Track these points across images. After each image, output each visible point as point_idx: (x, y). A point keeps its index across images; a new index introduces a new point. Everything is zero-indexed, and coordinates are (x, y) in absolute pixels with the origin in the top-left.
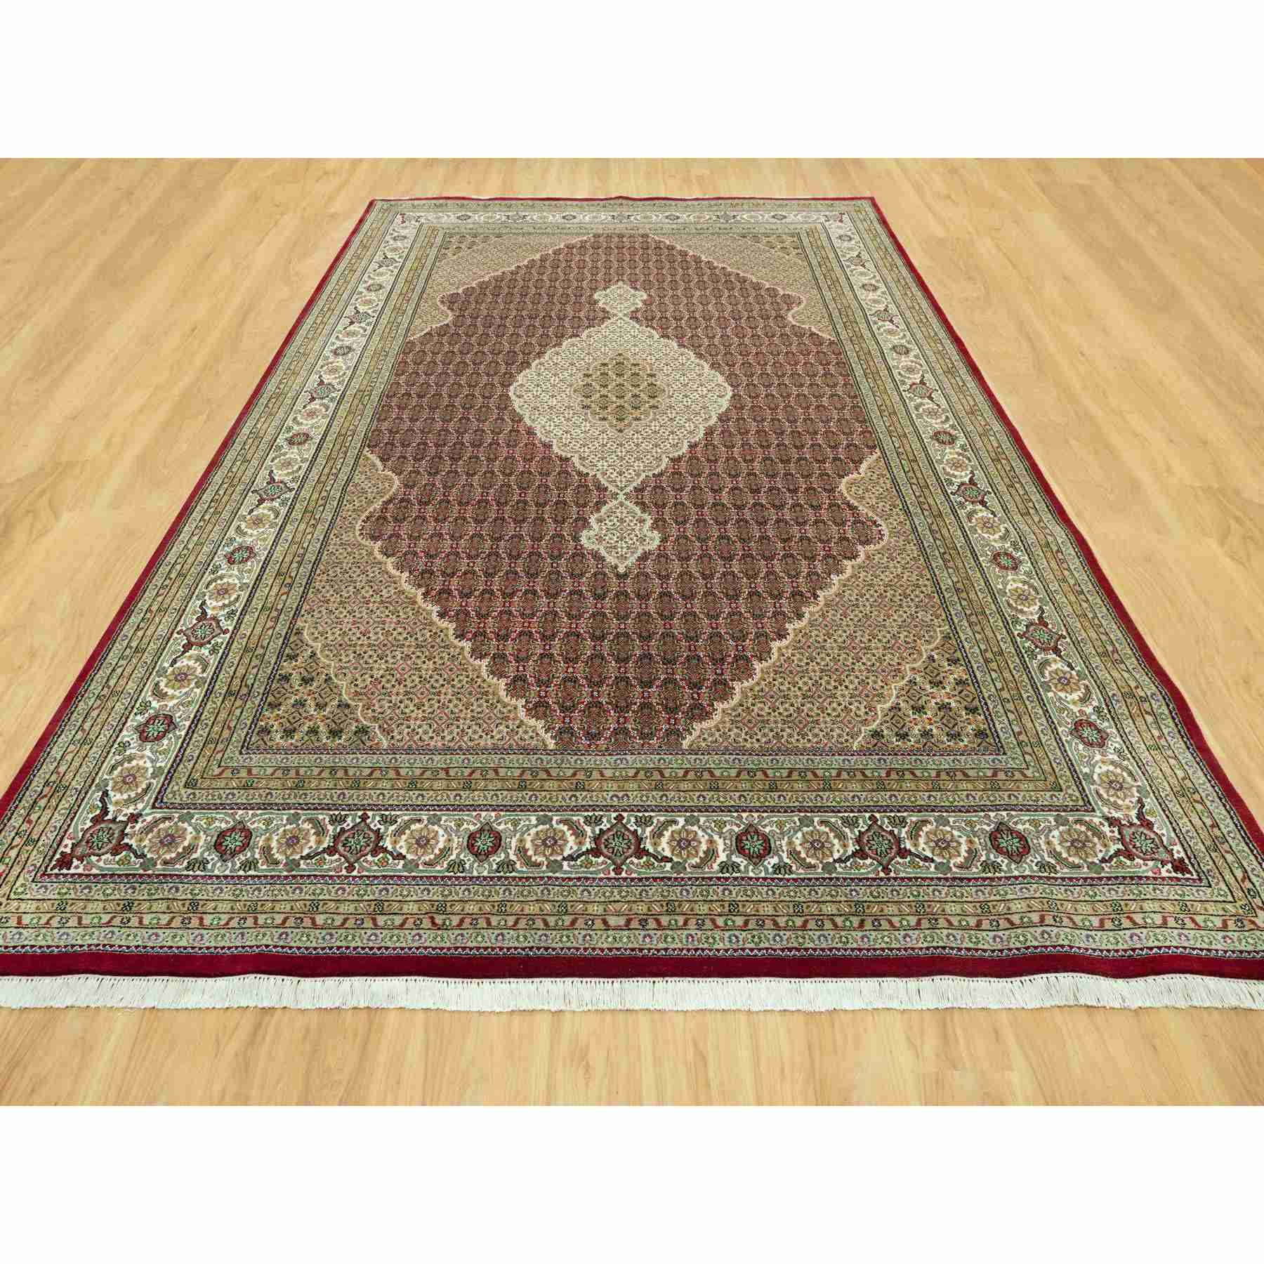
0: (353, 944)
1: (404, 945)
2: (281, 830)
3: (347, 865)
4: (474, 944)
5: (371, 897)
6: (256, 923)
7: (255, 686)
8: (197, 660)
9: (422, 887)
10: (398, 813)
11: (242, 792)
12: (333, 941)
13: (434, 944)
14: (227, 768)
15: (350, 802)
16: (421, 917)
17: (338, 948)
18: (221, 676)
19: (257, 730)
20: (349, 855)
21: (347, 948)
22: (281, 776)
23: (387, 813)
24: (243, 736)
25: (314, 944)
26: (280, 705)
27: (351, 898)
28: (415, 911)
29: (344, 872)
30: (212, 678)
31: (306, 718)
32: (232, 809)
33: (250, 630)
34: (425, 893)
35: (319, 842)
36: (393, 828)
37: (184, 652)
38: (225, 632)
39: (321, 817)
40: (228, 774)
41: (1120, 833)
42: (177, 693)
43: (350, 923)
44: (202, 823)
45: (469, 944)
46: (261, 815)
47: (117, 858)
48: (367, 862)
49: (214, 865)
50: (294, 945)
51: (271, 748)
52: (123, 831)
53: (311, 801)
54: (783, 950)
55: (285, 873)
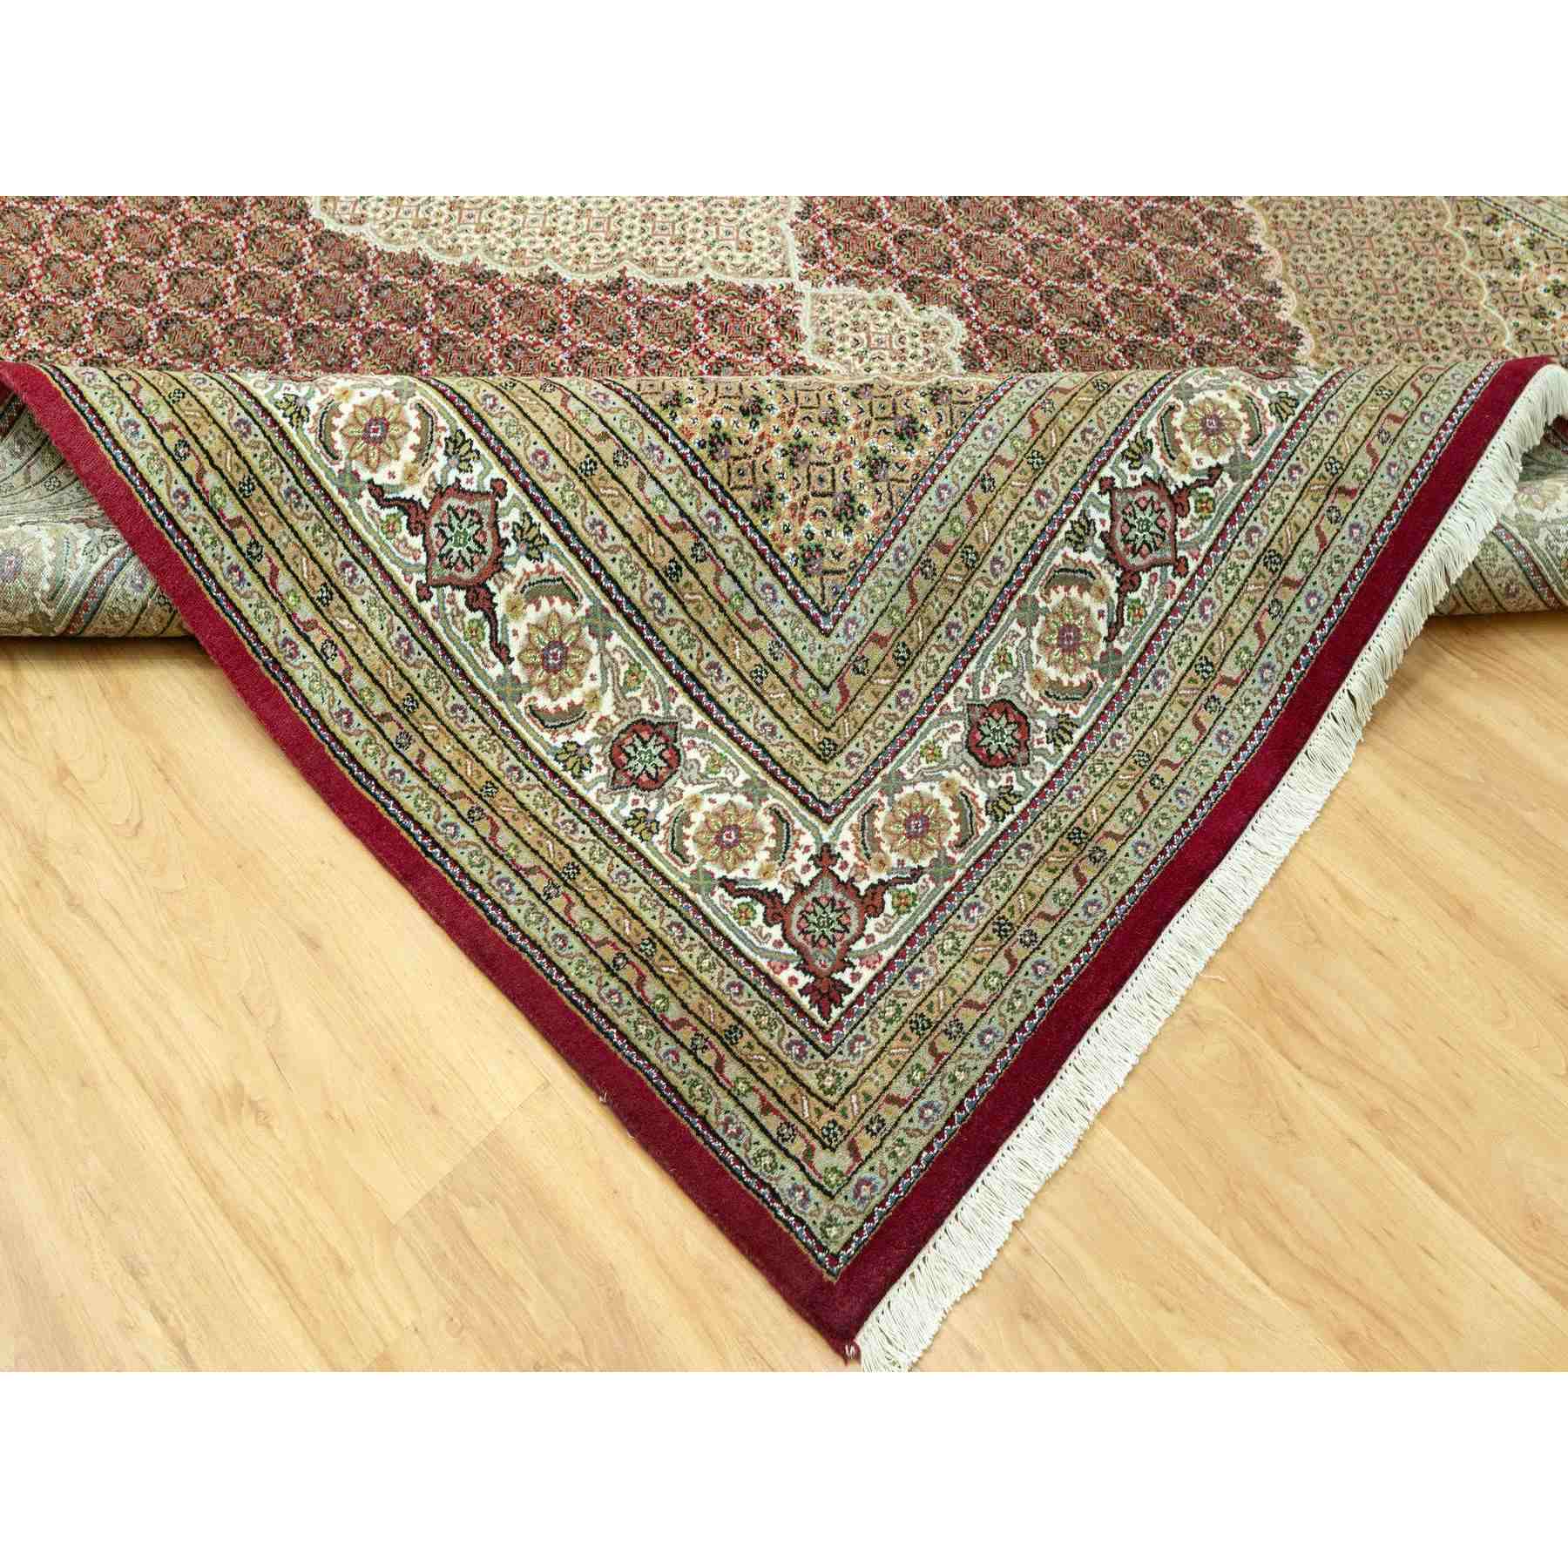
0: (1304, 639)
1: (1355, 559)
2: (1034, 645)
3: (1170, 569)
4: (1417, 457)
5: (1249, 563)
6: (1173, 766)
7: (691, 510)
8: (533, 599)
9: (1285, 473)
10: (1137, 428)
11: (910, 675)
12: (1278, 666)
13: (1381, 513)
14: (840, 676)
15: (1064, 491)
16: (1328, 504)
17: (1296, 664)
18: (615, 569)
19: (797, 571)
20: (1157, 555)
21: (1305, 650)
22: (927, 585)
23: (1124, 445)
24: (789, 605)
25: (1266, 701)
26: (771, 488)
27: (1228, 598)
28: (1314, 508)
29: (1180, 583)
30: (607, 592)
31: (838, 460)
32: (931, 710)
33: (535, 435)
34: (1296, 474)
35: (1102, 593)
36: (1156, 453)
37: (490, 616)
38: (499, 489)
39: (1058, 560)
40: (853, 681)
42: (588, 684)
43: (1268, 624)
44: (924, 764)
45: (1412, 464)
46: (980, 666)
47: (889, 909)
48: (1186, 532)
49: (1021, 780)
50: (1249, 729)
51: (855, 566)
52: (839, 883)
53: (1017, 557)
55: (1117, 683)
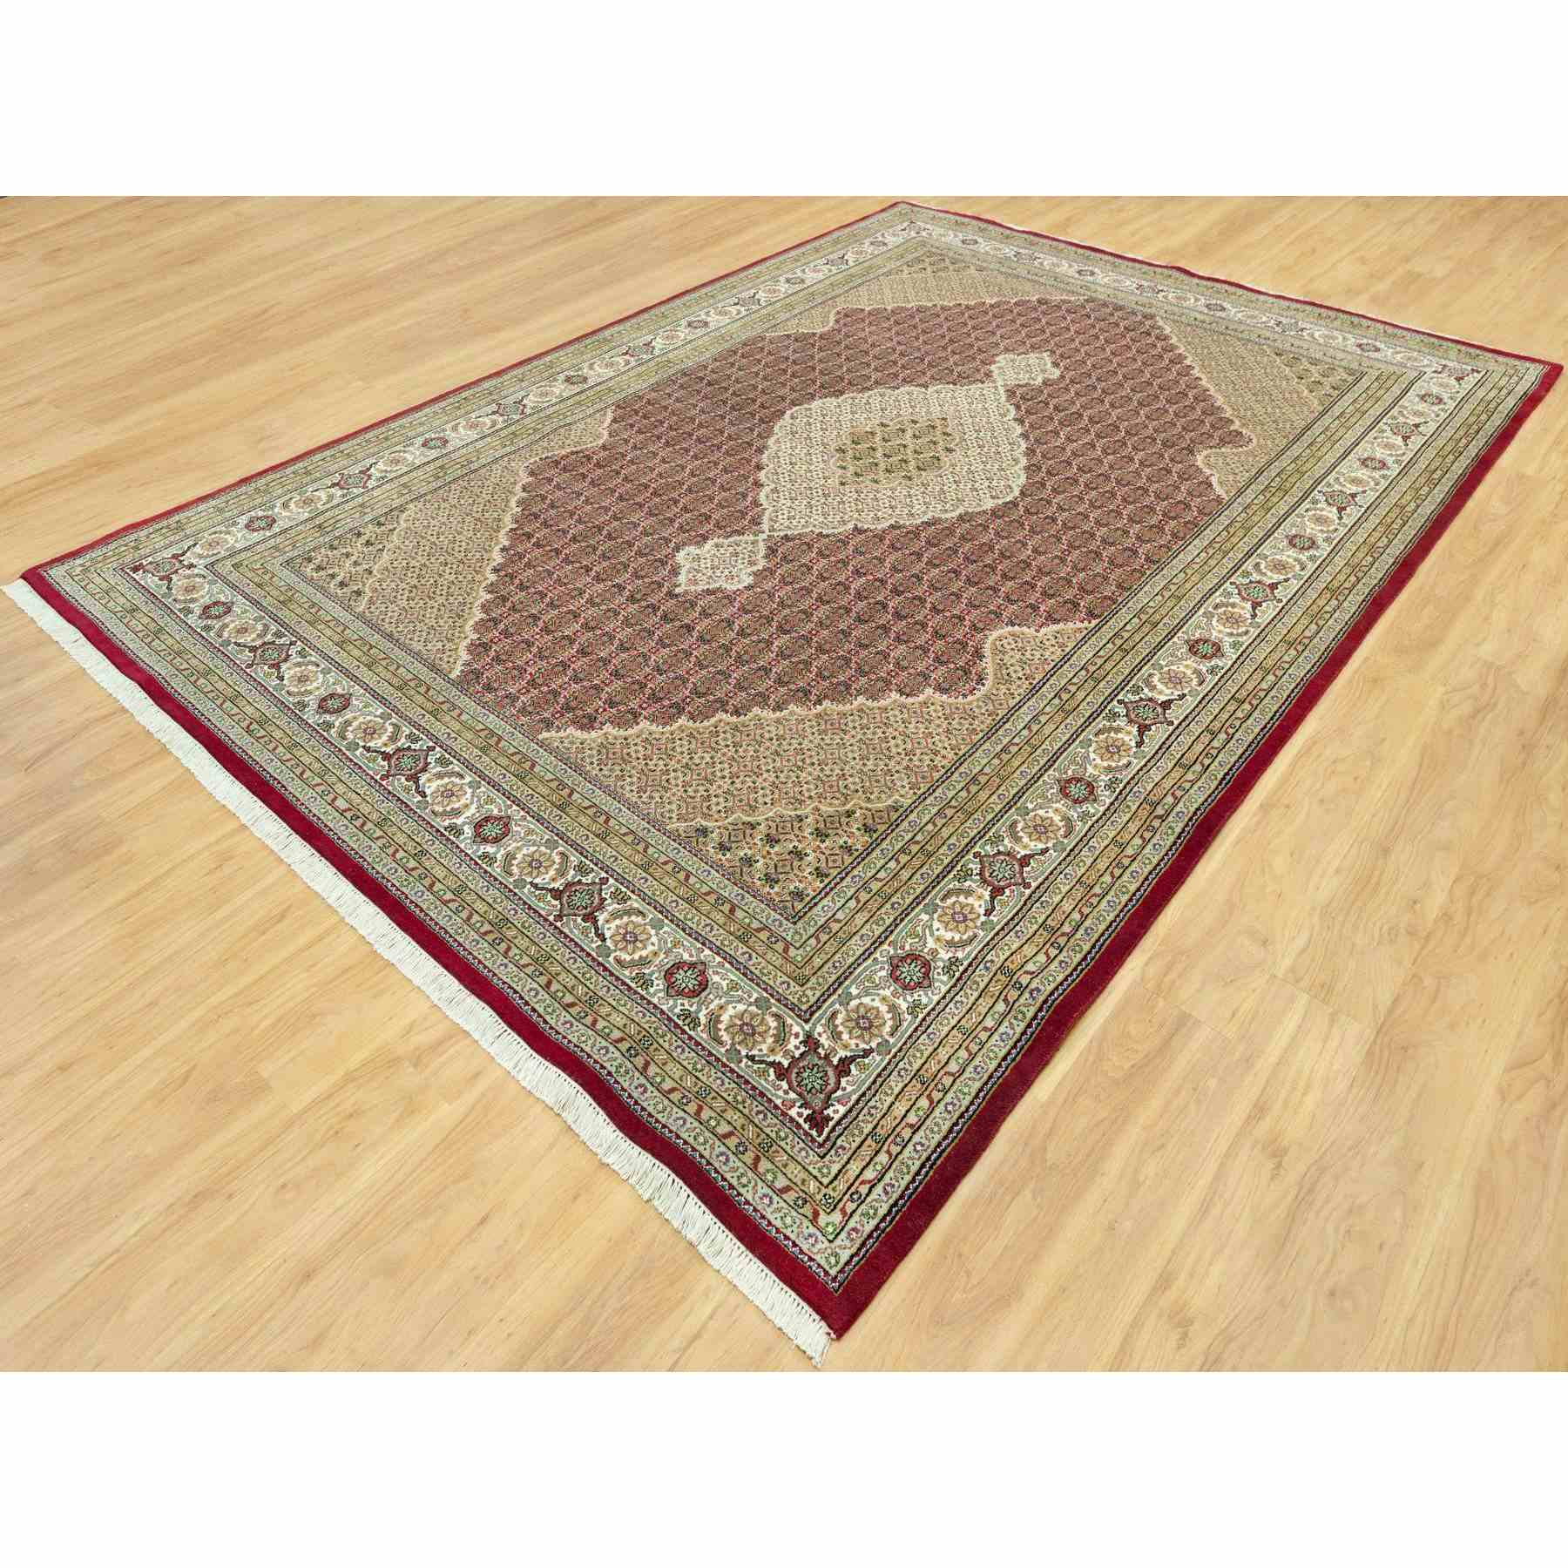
41: (802, 1055)
54: (412, 902)
